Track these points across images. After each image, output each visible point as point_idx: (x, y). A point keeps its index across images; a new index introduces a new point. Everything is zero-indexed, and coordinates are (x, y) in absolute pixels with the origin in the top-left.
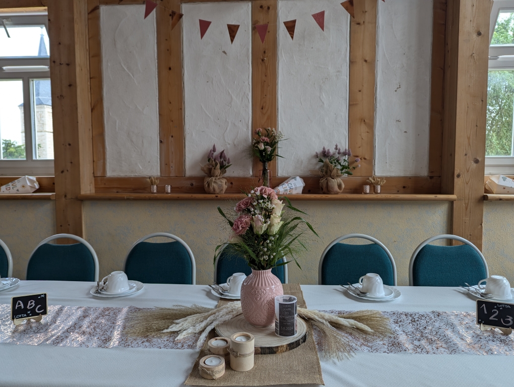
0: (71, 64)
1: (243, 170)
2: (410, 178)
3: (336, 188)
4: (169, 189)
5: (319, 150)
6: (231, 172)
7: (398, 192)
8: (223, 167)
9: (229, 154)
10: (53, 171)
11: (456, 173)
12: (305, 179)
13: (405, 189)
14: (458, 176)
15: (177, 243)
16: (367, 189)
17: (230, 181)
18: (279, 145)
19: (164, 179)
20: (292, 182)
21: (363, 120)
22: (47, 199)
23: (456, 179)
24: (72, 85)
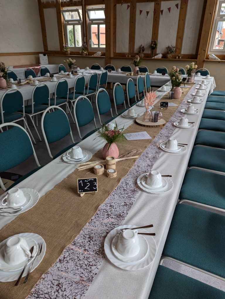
0: (110, 23)
1: (148, 51)
2: (190, 55)
3: (169, 57)
4: (130, 56)
5: (167, 46)
6: (145, 52)
7: (187, 59)
8: (143, 51)
9: (145, 47)
10: (105, 51)
11: (199, 53)
12: (163, 54)
13: (189, 58)
14: (199, 54)
15: (129, 67)
16: (177, 57)
17: (145, 54)
18: (158, 45)
19: (129, 54)
20: (159, 55)
21: (180, 38)
22: (104, 58)
23: (198, 55)
24: (110, 28)
